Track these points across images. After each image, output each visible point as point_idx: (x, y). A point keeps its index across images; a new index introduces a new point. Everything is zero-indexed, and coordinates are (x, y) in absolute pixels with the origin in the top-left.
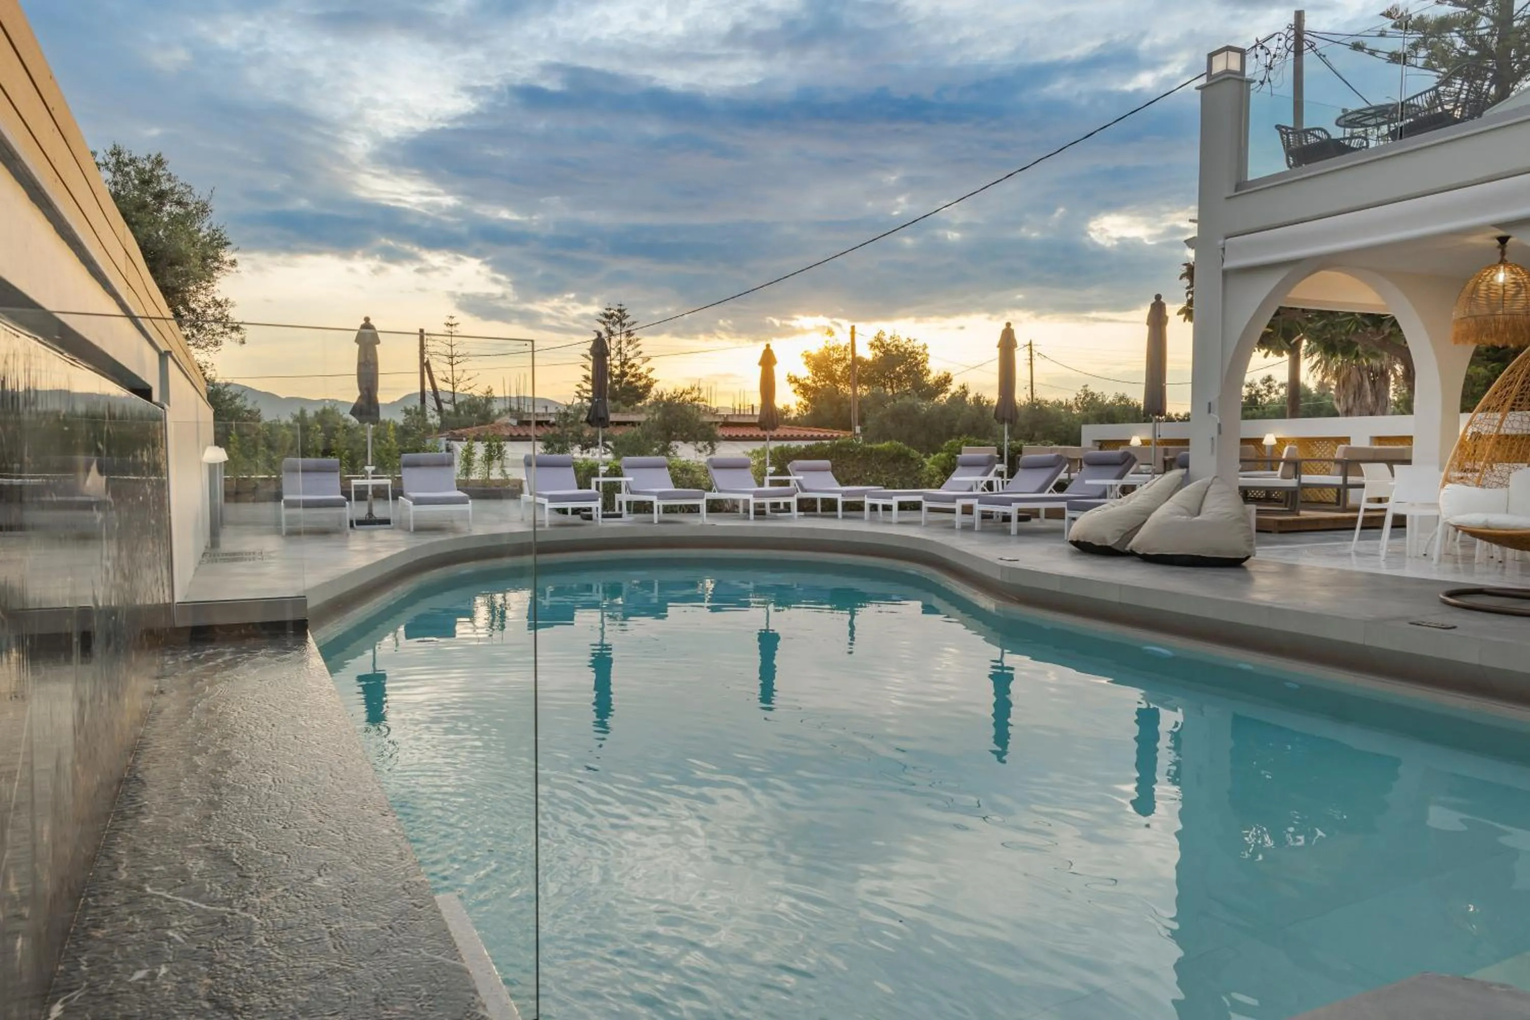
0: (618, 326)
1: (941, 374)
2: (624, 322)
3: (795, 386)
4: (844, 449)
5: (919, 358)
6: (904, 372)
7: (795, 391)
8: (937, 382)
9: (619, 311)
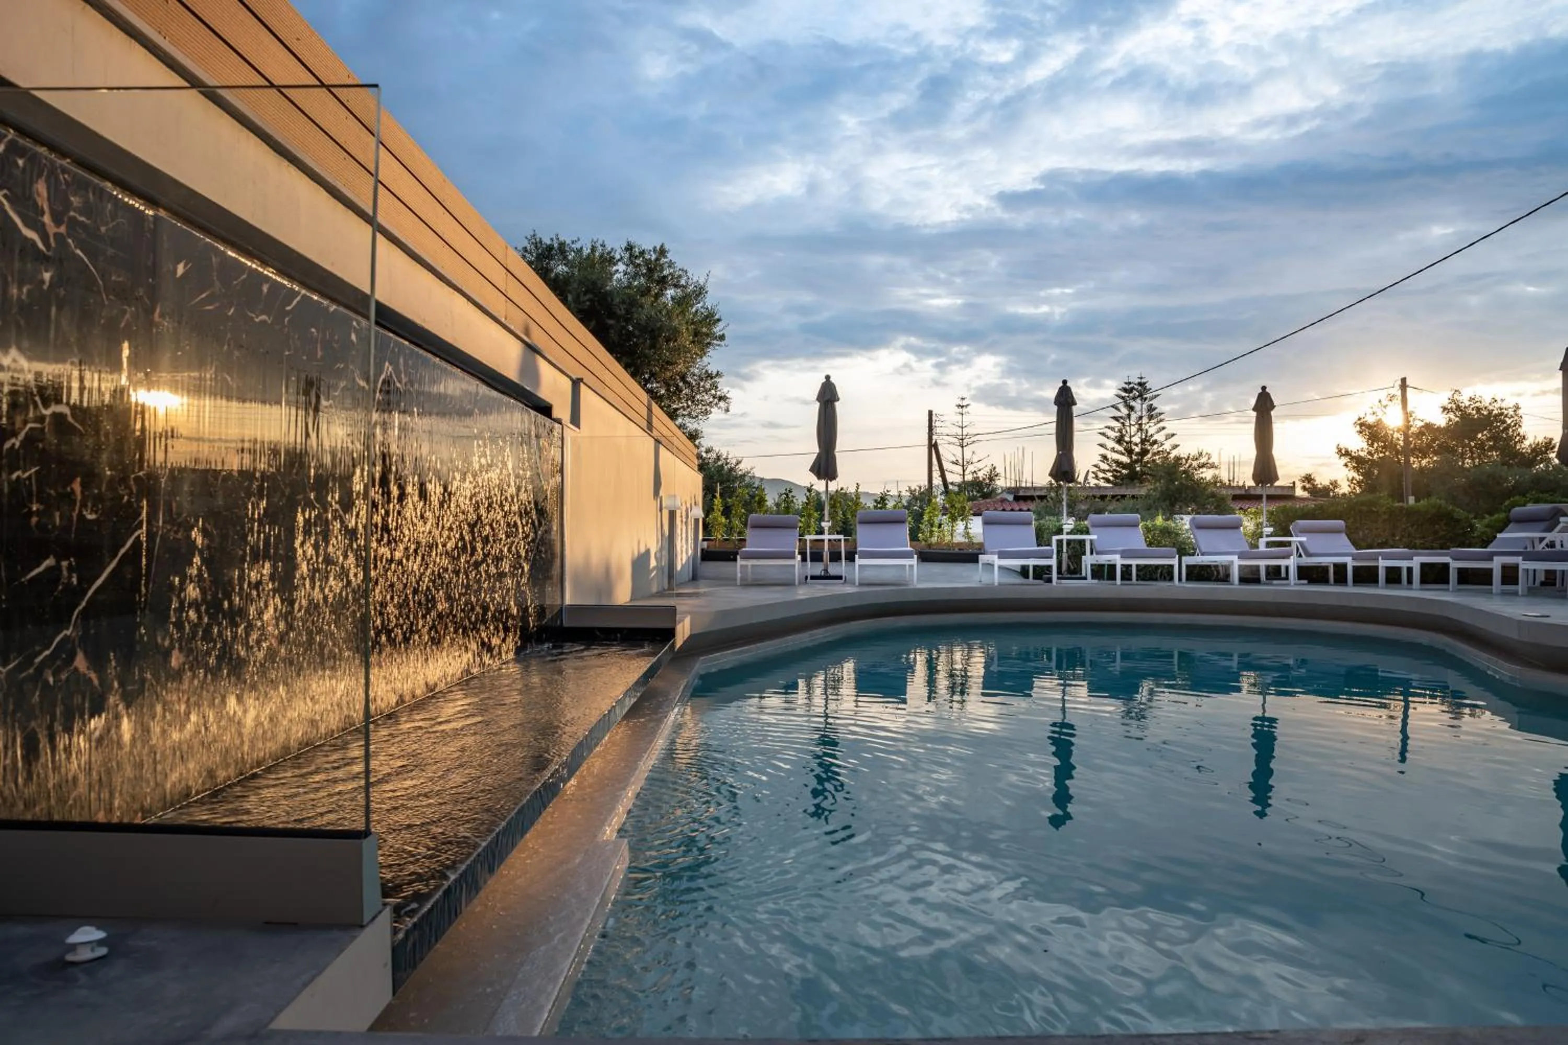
0: (1139, 401)
1: (1540, 439)
2: (1145, 395)
3: (1345, 460)
4: (1364, 508)
5: (1509, 421)
6: (1488, 439)
7: (1346, 465)
8: (1533, 450)
9: (1140, 384)
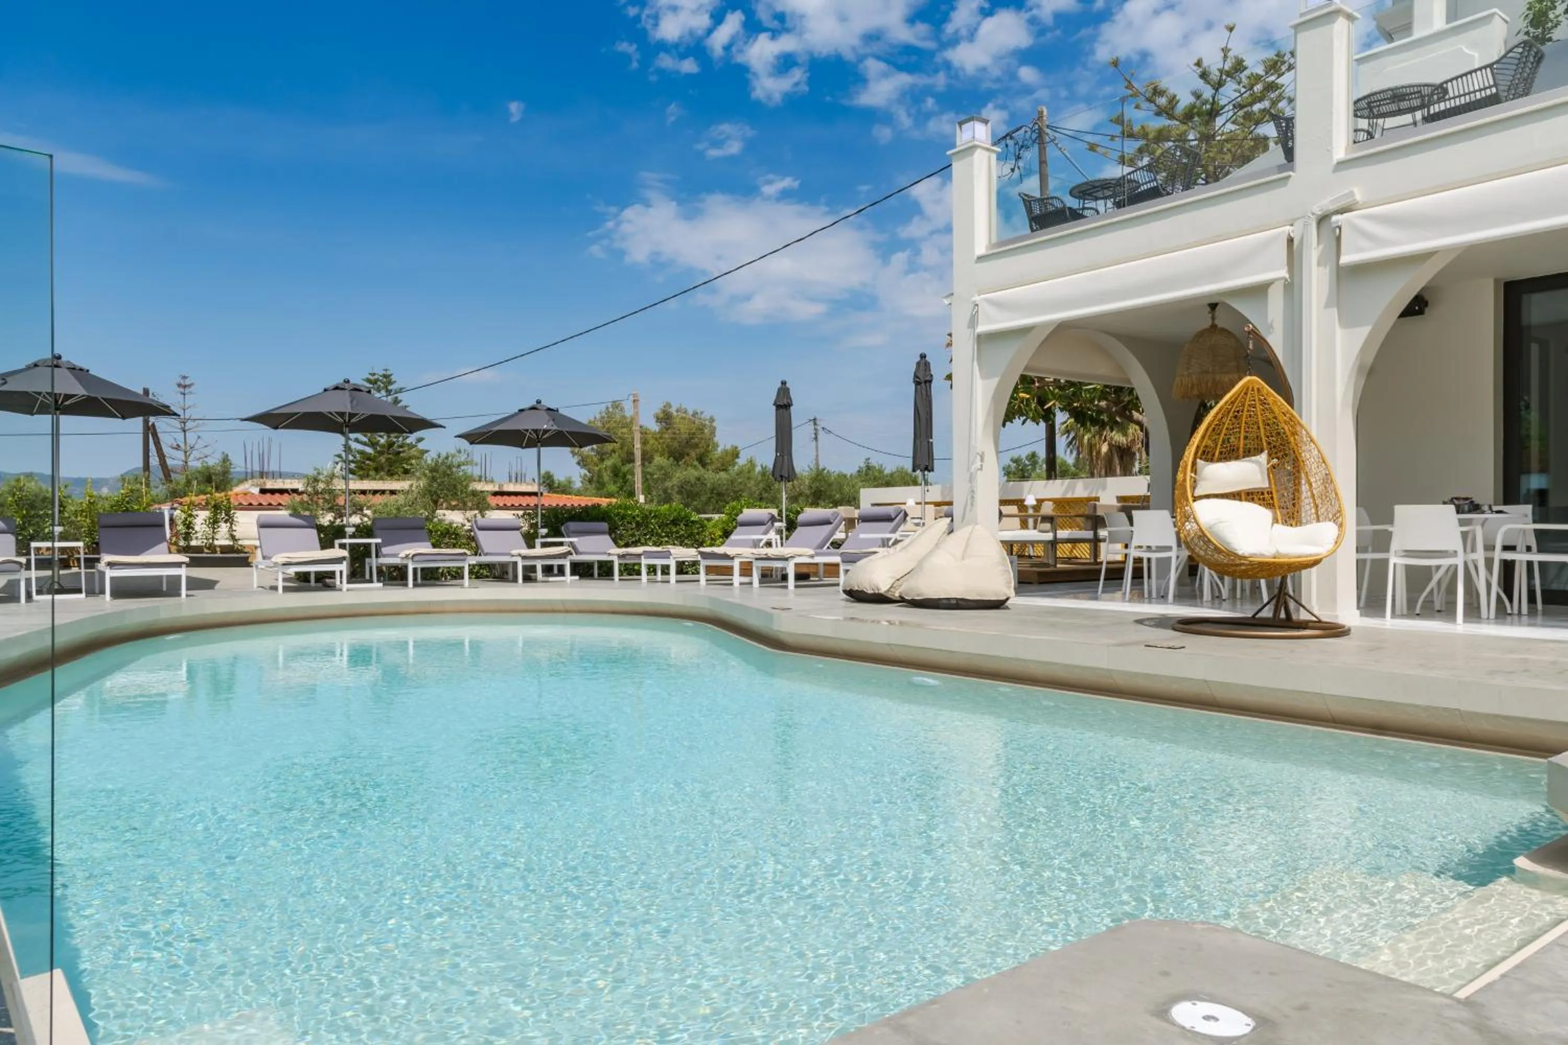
0: (383, 392)
1: (728, 447)
2: (390, 387)
5: (707, 431)
8: (724, 456)
9: (385, 376)
